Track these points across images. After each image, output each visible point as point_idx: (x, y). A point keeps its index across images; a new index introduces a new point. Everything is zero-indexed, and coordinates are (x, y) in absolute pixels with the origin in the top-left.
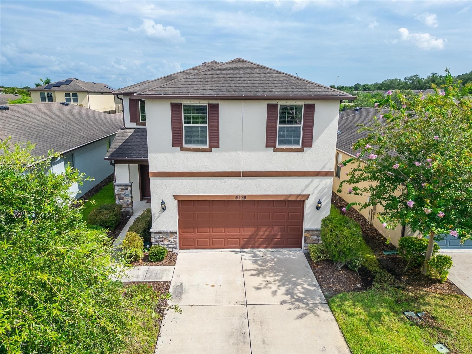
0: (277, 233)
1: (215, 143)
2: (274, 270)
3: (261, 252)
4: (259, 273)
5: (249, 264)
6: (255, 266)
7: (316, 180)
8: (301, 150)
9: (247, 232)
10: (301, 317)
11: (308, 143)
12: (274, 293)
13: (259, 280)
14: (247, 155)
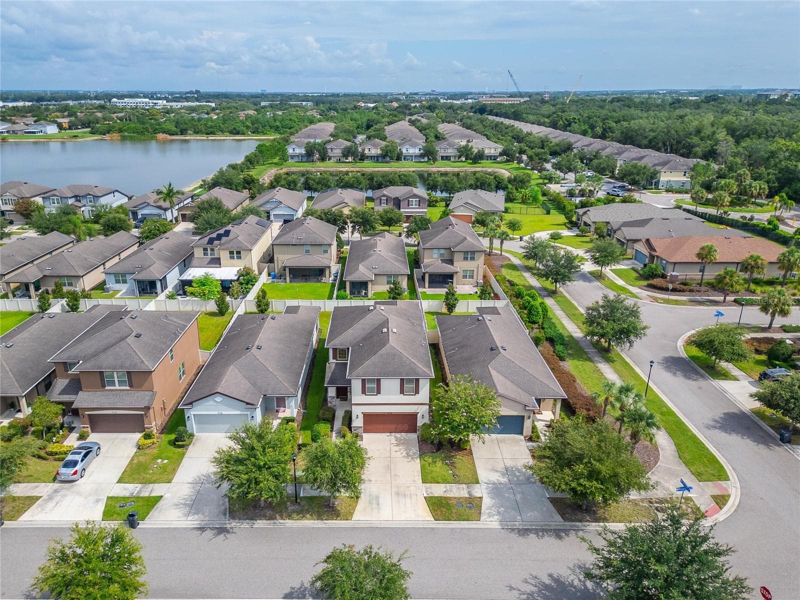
0: (406, 427)
1: (379, 392)
2: (403, 444)
3: (398, 435)
4: (398, 445)
5: (393, 441)
6: (396, 442)
7: (421, 406)
8: (415, 395)
9: (393, 426)
10: (408, 462)
11: (417, 392)
12: (402, 453)
13: (397, 448)
14: (393, 397)
